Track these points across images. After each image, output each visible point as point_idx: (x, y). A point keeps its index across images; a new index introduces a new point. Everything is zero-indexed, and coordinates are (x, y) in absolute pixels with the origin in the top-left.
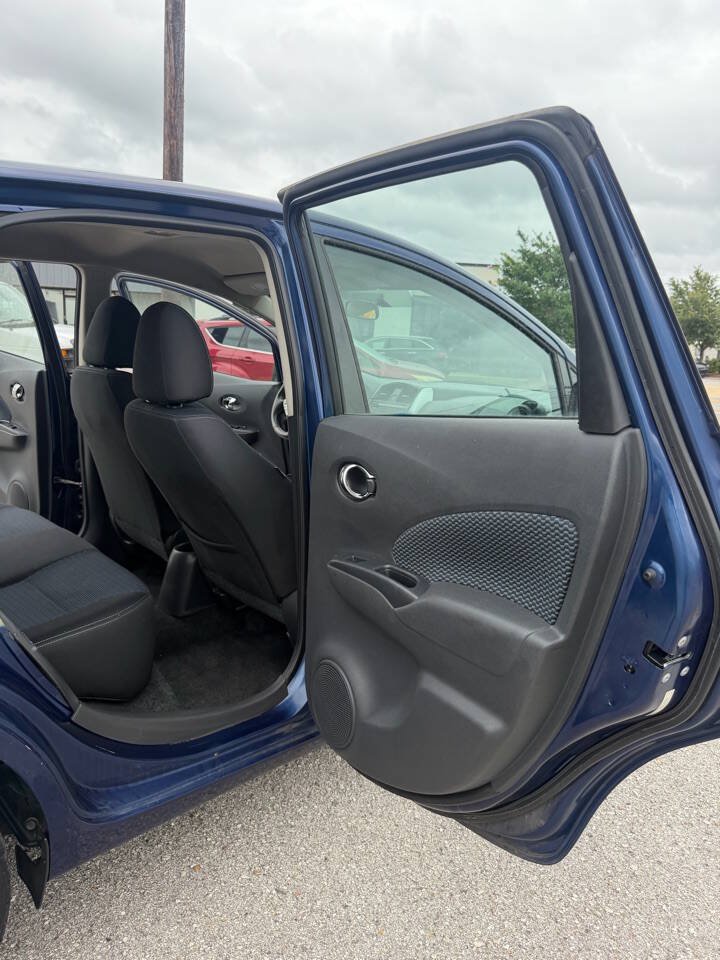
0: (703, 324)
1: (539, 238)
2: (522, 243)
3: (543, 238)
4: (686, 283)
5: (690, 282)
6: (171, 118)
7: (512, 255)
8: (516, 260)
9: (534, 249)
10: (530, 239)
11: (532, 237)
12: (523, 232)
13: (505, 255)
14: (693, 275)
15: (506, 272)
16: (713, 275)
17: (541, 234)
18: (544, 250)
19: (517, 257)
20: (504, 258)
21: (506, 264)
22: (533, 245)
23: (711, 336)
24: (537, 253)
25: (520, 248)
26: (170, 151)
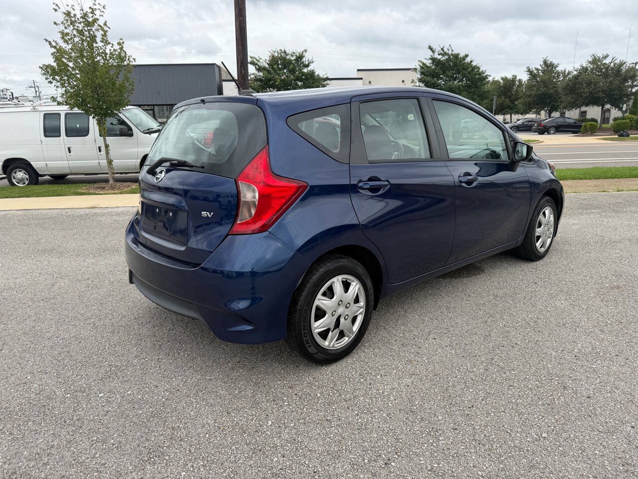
0: (551, 96)
1: (442, 49)
2: (432, 54)
3: (445, 50)
4: (537, 70)
5: (540, 68)
6: (239, 5)
7: (425, 61)
8: (429, 65)
9: (439, 57)
10: (437, 51)
11: (438, 49)
12: (432, 46)
13: (421, 62)
14: (542, 63)
15: (422, 73)
16: (555, 62)
17: (444, 47)
18: (446, 57)
19: (428, 63)
20: (421, 65)
21: (422, 68)
22: (439, 55)
23: (555, 104)
24: (442, 59)
25: (430, 57)
26: (240, 24)
